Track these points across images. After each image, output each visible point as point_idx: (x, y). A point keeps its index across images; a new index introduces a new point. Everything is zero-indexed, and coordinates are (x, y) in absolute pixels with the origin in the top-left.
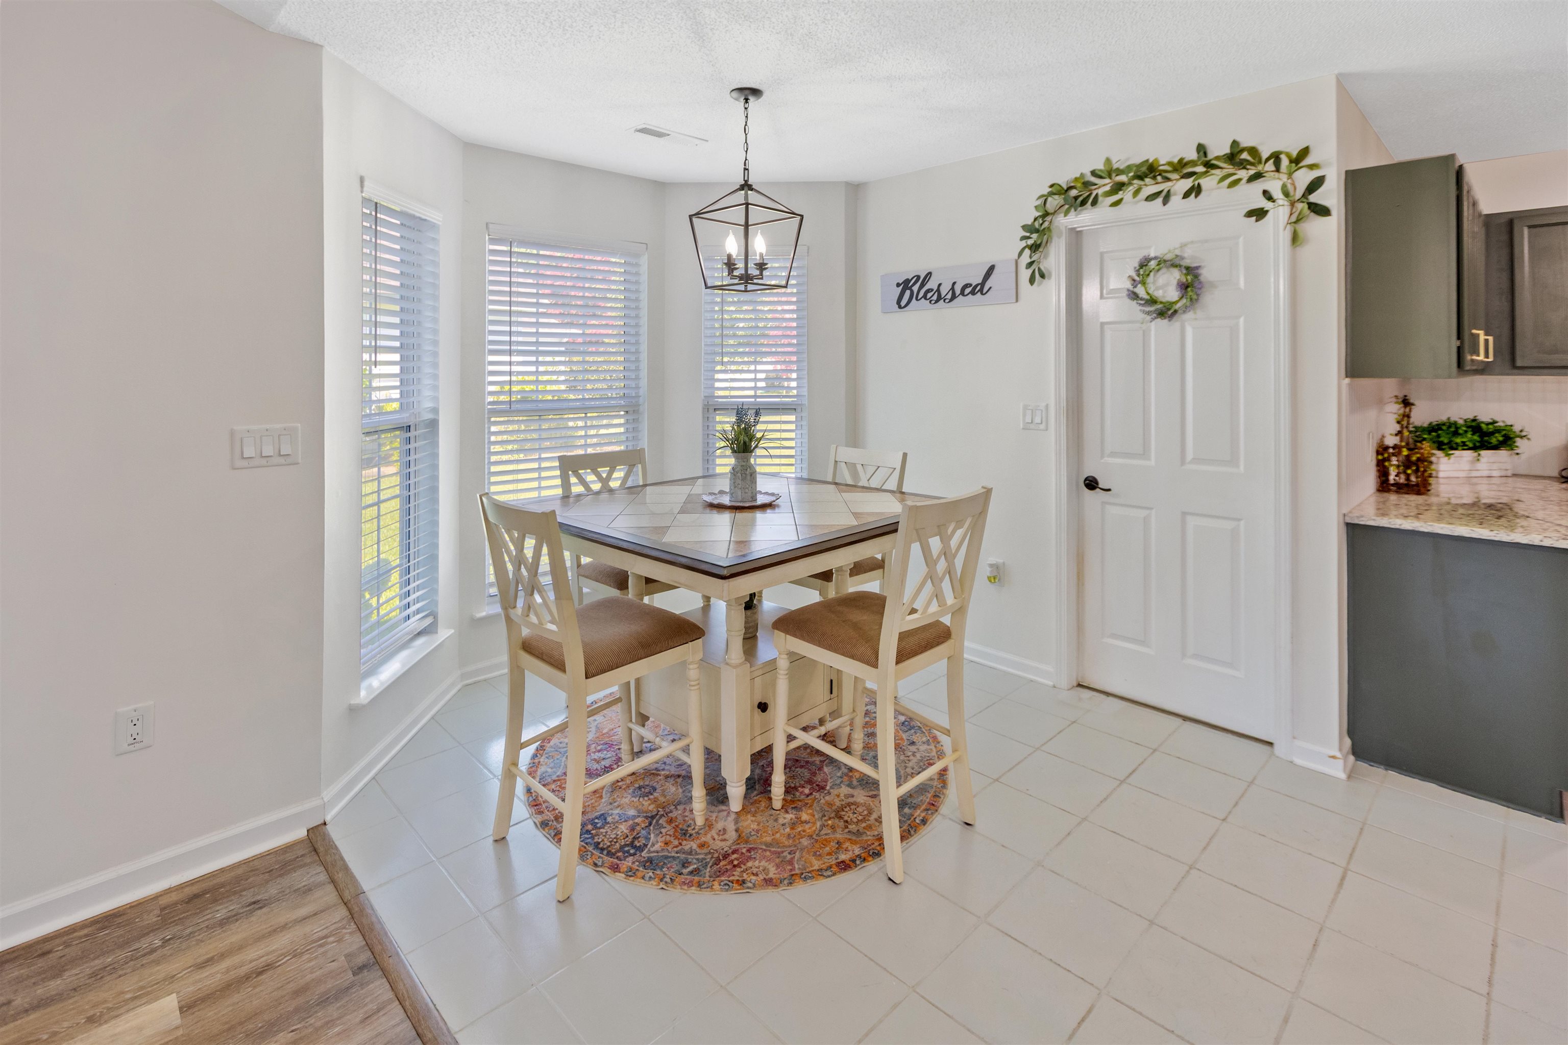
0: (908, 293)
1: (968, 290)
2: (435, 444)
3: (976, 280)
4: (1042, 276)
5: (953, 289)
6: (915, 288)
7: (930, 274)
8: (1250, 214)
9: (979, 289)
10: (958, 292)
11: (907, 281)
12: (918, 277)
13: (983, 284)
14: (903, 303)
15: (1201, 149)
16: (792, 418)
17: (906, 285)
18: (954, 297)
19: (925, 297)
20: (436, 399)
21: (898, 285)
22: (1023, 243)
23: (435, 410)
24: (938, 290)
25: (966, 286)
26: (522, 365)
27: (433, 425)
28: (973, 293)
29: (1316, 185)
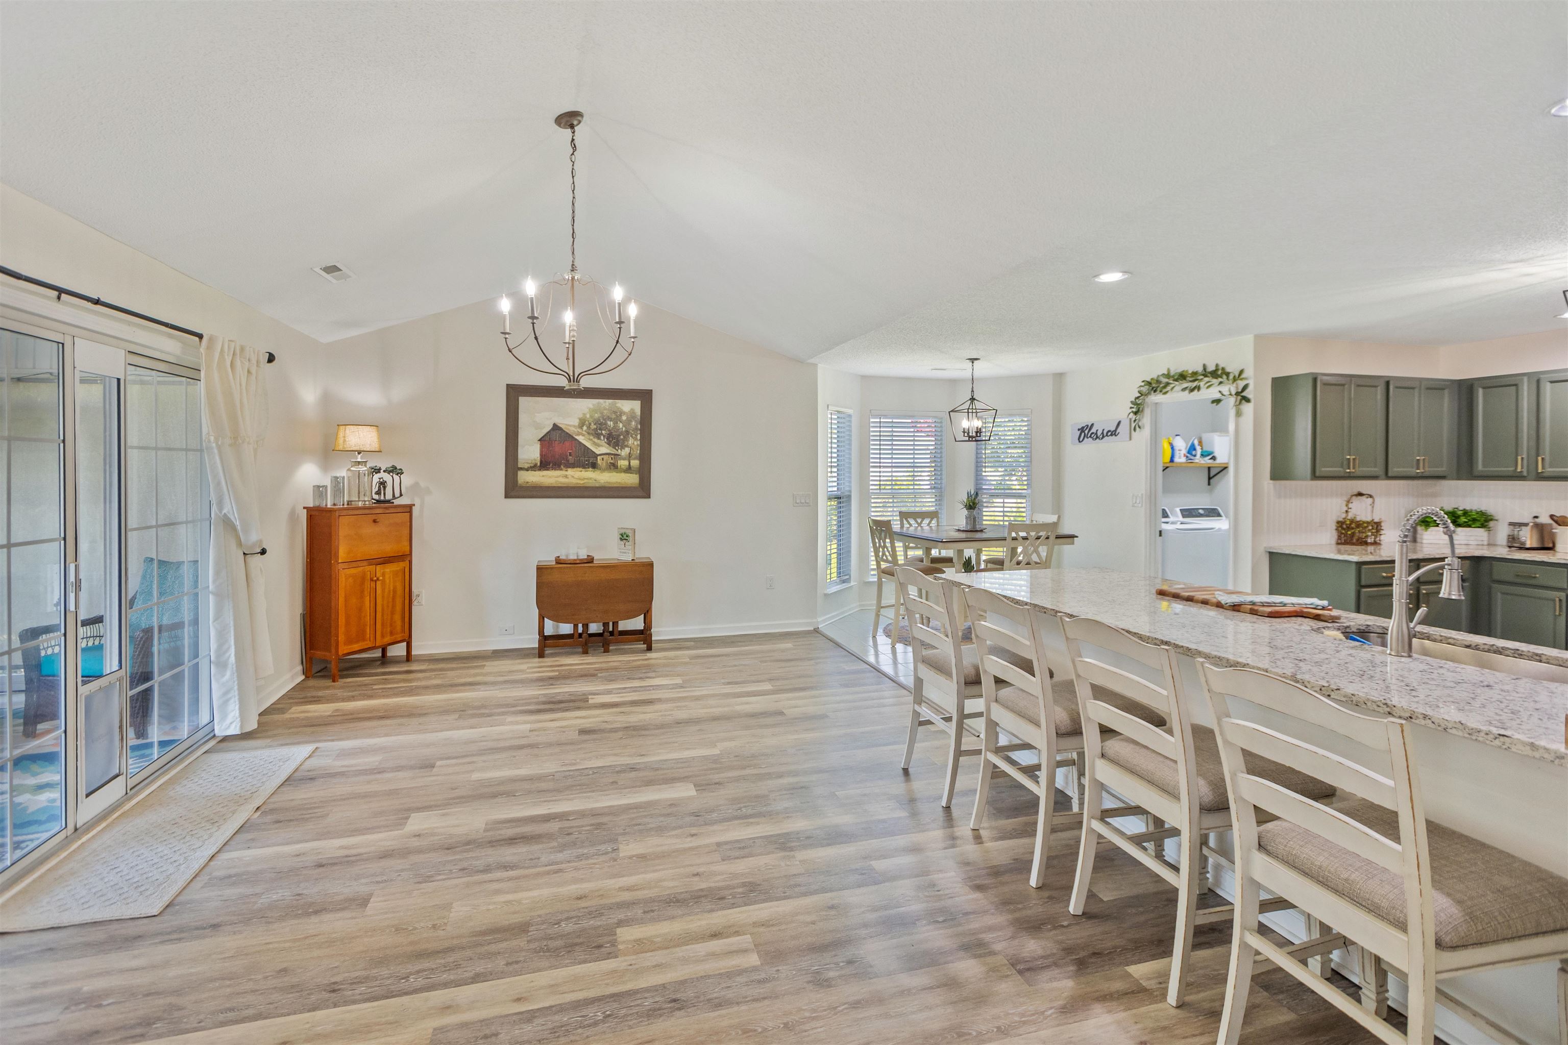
0: (1083, 434)
1: (1109, 434)
2: (850, 505)
3: (1113, 429)
4: (1139, 427)
5: (1103, 433)
6: (1086, 432)
7: (1092, 425)
8: (1213, 402)
9: (1114, 433)
10: (1105, 434)
11: (1083, 427)
12: (1088, 426)
13: (1115, 430)
14: (1081, 440)
15: (1205, 367)
16: (1024, 501)
17: (1082, 430)
18: (1103, 437)
19: (1090, 437)
20: (850, 487)
21: (1079, 430)
22: (1130, 411)
23: (850, 491)
24: (1096, 433)
25: (1109, 431)
26: (886, 473)
27: (849, 497)
28: (1111, 435)
29: (1245, 388)
